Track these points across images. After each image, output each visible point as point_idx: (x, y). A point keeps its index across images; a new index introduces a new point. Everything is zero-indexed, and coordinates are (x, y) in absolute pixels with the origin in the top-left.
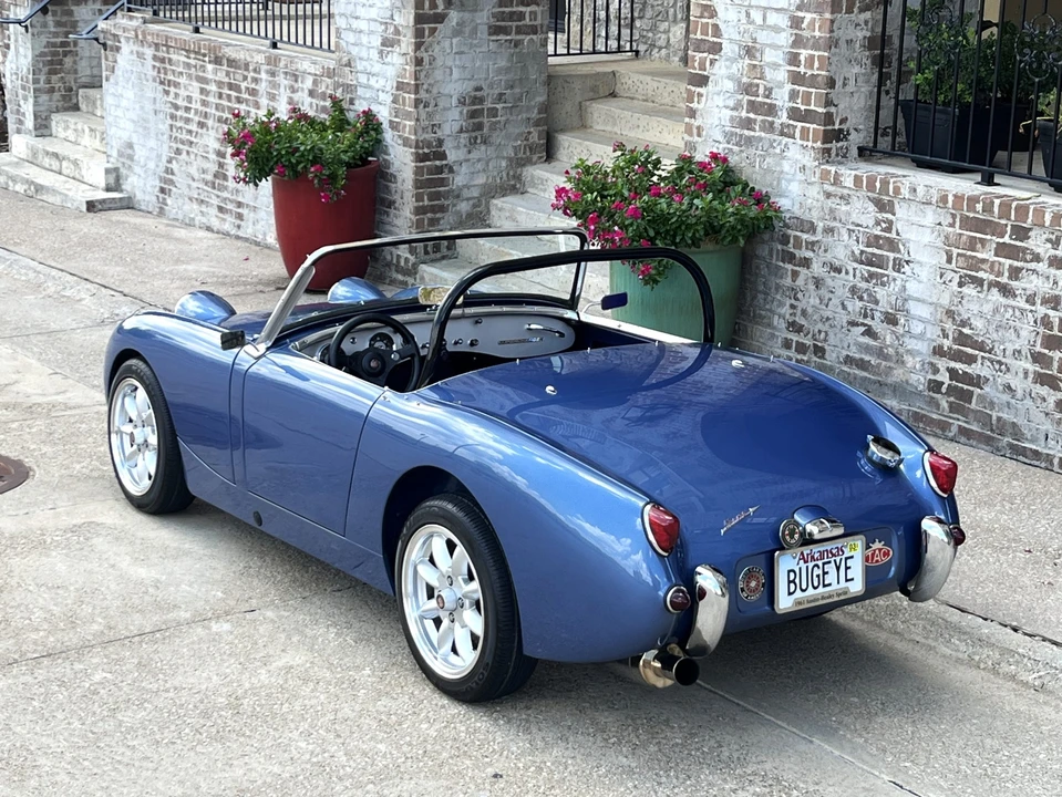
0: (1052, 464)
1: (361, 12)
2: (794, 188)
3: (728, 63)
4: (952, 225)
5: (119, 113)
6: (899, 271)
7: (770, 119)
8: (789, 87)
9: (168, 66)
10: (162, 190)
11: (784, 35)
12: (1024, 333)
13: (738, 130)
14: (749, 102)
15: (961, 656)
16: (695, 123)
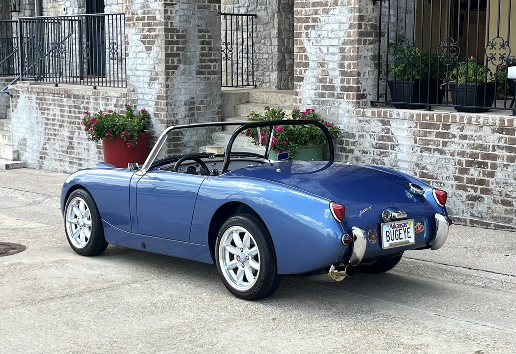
0: (466, 223)
1: (139, 67)
2: (345, 120)
3: (312, 71)
4: (416, 127)
5: (19, 125)
6: (393, 150)
7: (332, 92)
8: (340, 77)
9: (44, 102)
10: (41, 158)
11: (337, 56)
12: (450, 169)
13: (318, 98)
14: (322, 86)
15: (449, 280)
16: (298, 98)
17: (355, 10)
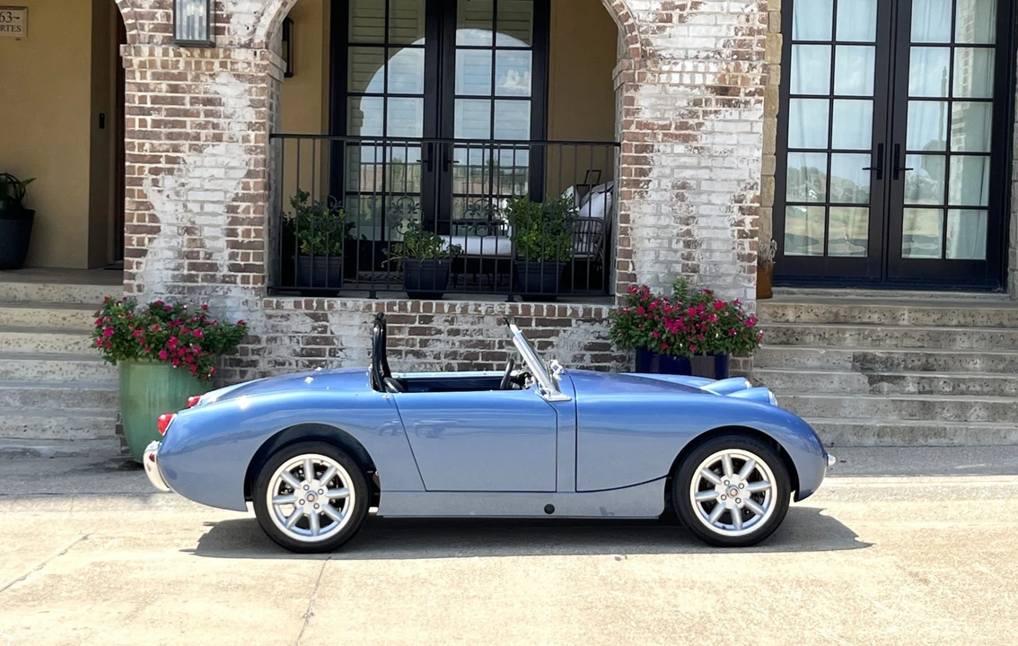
3: (166, 239)
6: (334, 356)
7: (212, 273)
8: (228, 251)
11: (221, 217)
13: (181, 284)
14: (190, 263)
16: (135, 283)
17: (259, 150)
